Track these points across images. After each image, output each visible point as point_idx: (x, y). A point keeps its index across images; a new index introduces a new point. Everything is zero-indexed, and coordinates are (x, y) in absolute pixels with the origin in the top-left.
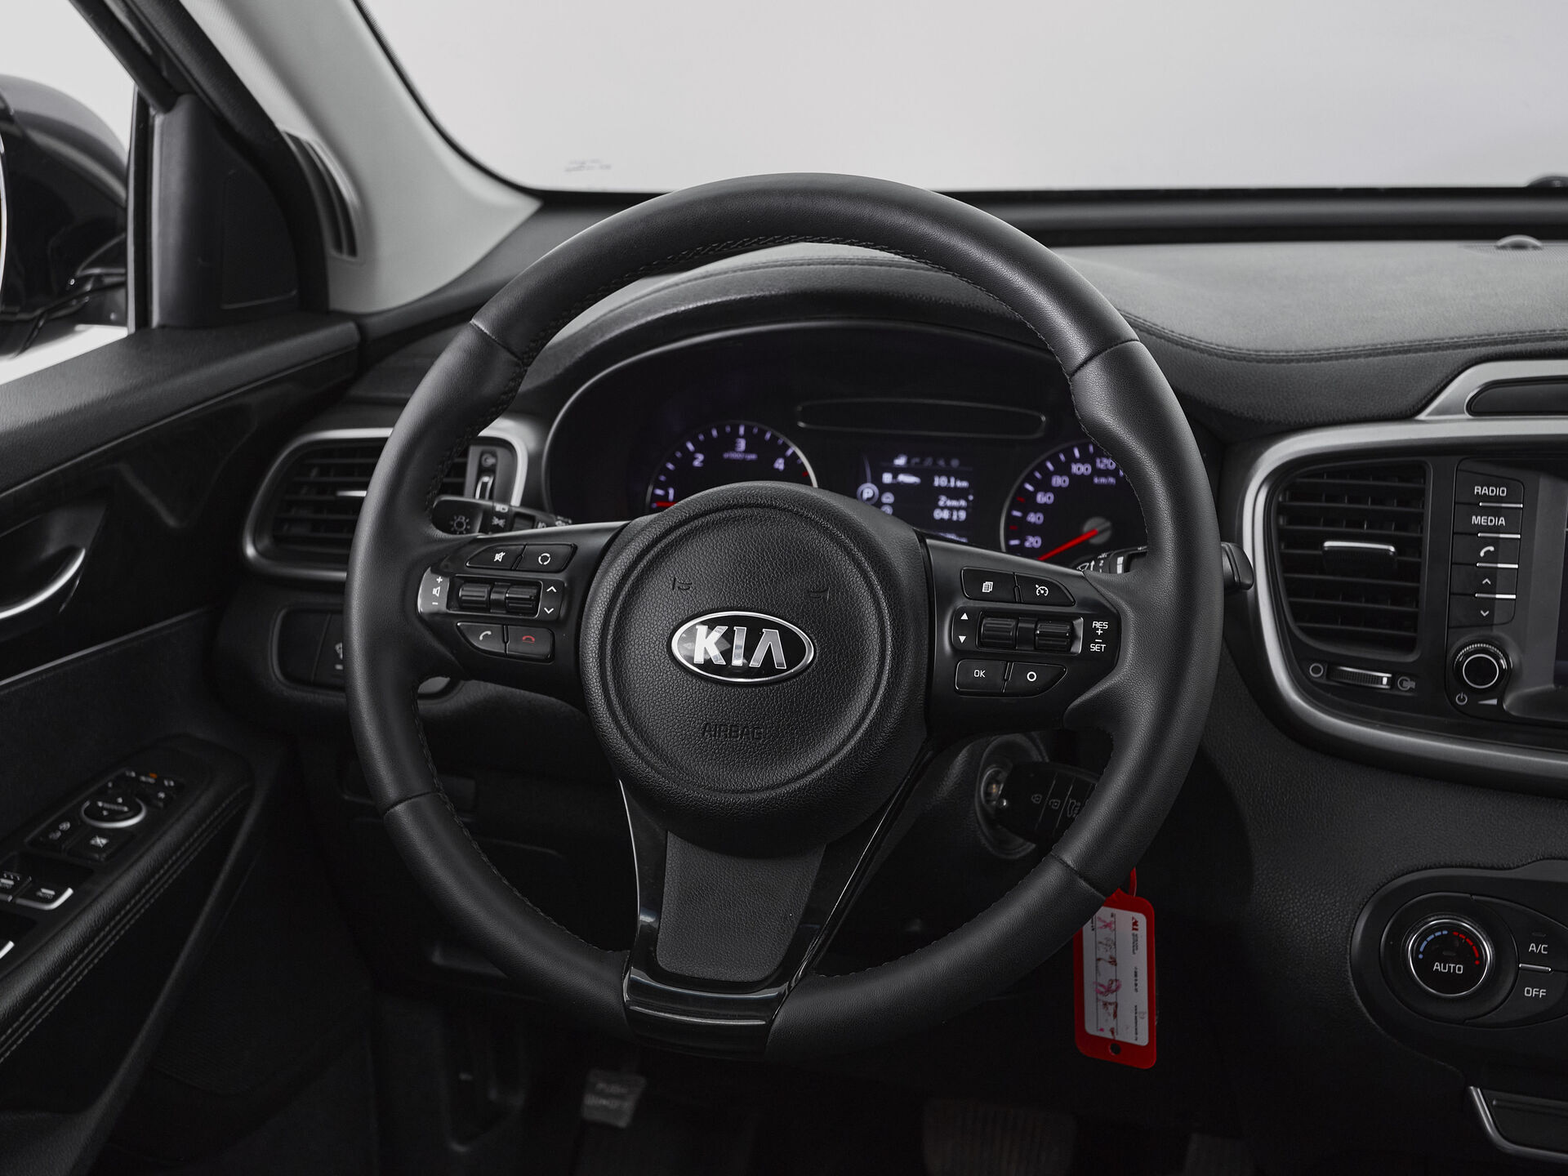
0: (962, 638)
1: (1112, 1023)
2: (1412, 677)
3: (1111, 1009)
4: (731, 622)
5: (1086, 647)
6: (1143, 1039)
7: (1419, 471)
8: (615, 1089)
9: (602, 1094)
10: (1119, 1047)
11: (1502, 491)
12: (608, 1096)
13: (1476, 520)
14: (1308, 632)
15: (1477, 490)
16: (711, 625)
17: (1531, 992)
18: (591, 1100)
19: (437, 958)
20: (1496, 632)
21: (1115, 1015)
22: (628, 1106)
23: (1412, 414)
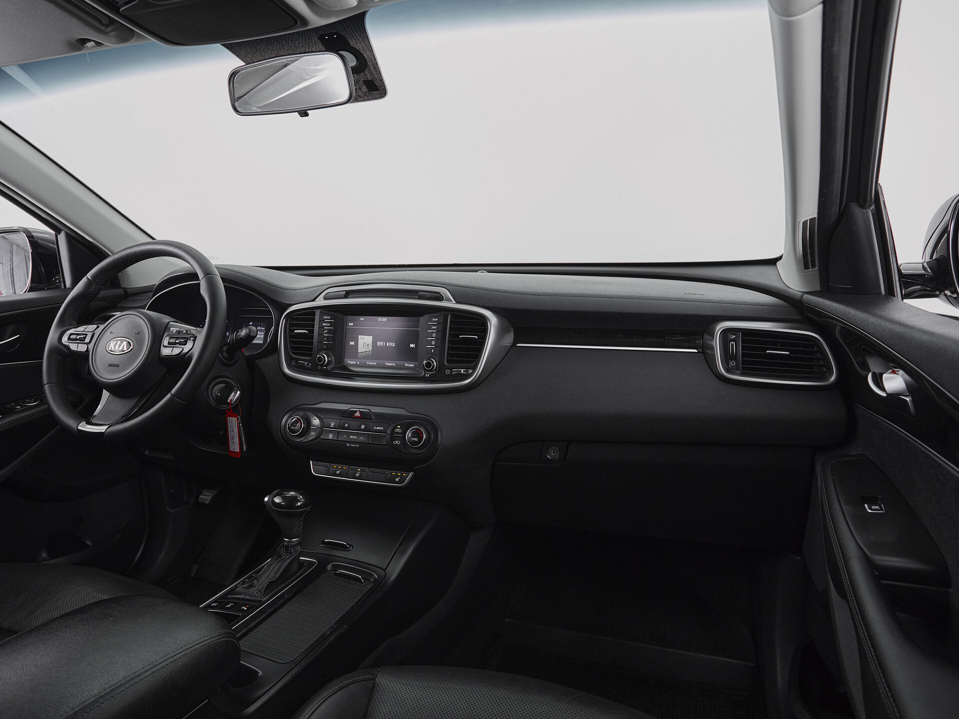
1: (234, 447)
2: (311, 363)
3: (234, 444)
6: (238, 451)
7: (314, 314)
8: (208, 494)
9: (205, 495)
10: (234, 453)
11: (329, 317)
13: (323, 324)
14: (293, 353)
15: (324, 317)
17: (313, 433)
18: (201, 497)
19: (147, 453)
20: (328, 351)
22: (210, 498)
23: (314, 300)
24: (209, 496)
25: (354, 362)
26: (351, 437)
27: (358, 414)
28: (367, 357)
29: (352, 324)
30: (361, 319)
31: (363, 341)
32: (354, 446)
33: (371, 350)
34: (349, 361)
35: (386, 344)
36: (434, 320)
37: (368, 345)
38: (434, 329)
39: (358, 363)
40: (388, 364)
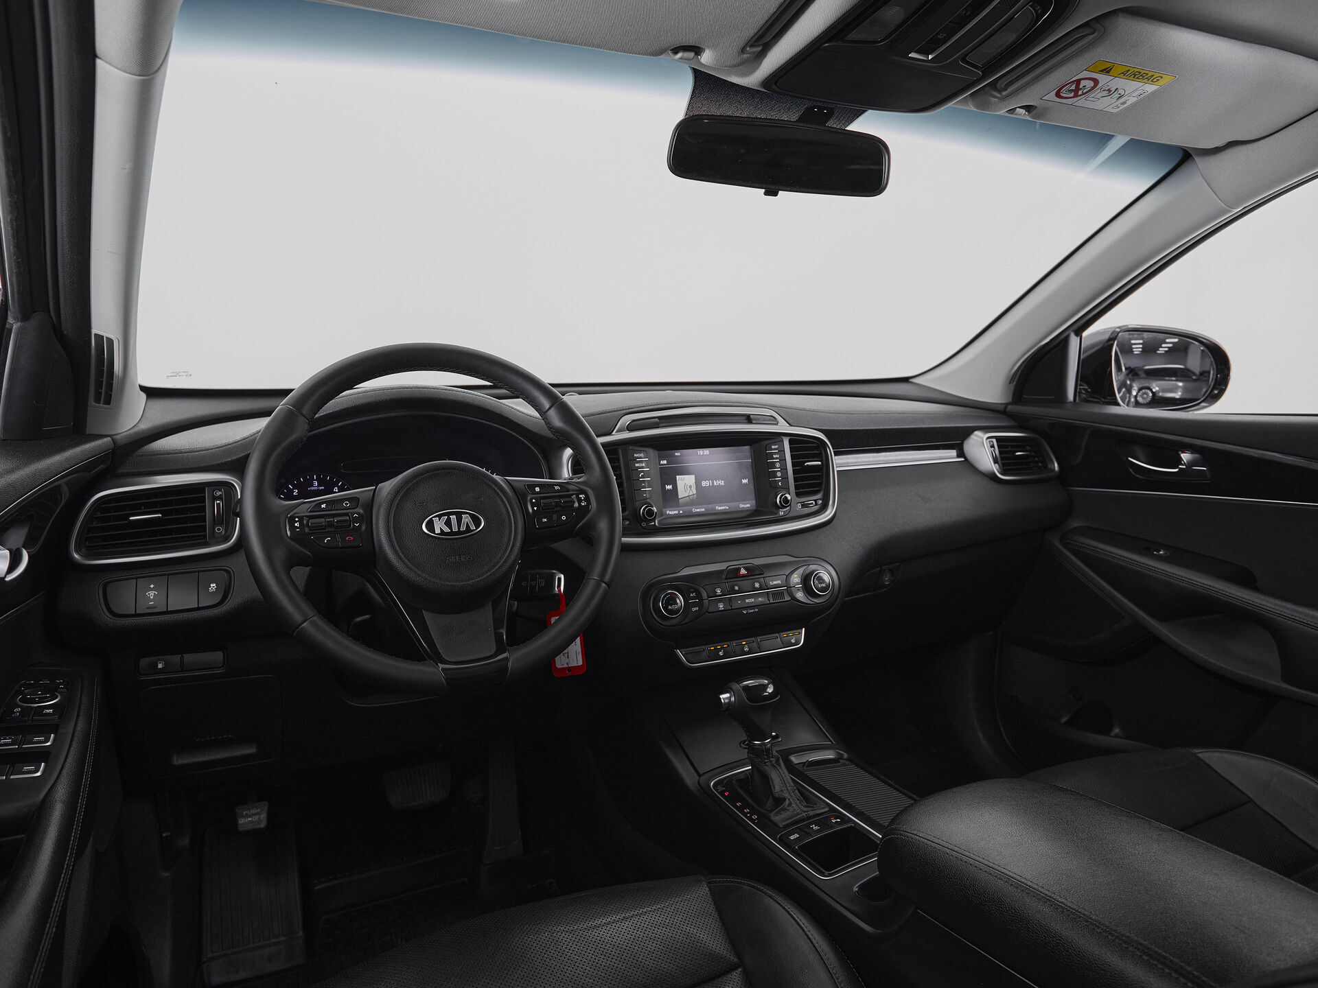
0: (535, 508)
1: (567, 660)
2: (628, 520)
3: (566, 655)
4: (448, 514)
5: (579, 504)
6: (580, 663)
7: (616, 451)
8: (253, 811)
9: (247, 816)
10: (570, 669)
11: (643, 455)
12: (250, 816)
13: (637, 465)
15: (635, 455)
16: (440, 517)
17: (694, 609)
18: (242, 821)
20: (648, 500)
21: (568, 657)
22: (264, 816)
23: (610, 434)
24: (258, 814)
25: (675, 512)
26: (747, 601)
27: (743, 572)
28: (692, 503)
29: (665, 462)
30: (676, 454)
31: (683, 482)
32: (752, 611)
33: (695, 493)
34: (668, 512)
35: (713, 483)
36: (773, 447)
37: (690, 487)
38: (776, 458)
39: (681, 512)
40: (719, 508)
